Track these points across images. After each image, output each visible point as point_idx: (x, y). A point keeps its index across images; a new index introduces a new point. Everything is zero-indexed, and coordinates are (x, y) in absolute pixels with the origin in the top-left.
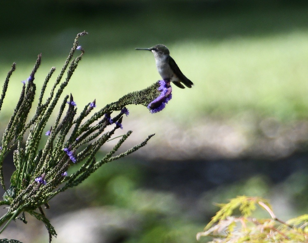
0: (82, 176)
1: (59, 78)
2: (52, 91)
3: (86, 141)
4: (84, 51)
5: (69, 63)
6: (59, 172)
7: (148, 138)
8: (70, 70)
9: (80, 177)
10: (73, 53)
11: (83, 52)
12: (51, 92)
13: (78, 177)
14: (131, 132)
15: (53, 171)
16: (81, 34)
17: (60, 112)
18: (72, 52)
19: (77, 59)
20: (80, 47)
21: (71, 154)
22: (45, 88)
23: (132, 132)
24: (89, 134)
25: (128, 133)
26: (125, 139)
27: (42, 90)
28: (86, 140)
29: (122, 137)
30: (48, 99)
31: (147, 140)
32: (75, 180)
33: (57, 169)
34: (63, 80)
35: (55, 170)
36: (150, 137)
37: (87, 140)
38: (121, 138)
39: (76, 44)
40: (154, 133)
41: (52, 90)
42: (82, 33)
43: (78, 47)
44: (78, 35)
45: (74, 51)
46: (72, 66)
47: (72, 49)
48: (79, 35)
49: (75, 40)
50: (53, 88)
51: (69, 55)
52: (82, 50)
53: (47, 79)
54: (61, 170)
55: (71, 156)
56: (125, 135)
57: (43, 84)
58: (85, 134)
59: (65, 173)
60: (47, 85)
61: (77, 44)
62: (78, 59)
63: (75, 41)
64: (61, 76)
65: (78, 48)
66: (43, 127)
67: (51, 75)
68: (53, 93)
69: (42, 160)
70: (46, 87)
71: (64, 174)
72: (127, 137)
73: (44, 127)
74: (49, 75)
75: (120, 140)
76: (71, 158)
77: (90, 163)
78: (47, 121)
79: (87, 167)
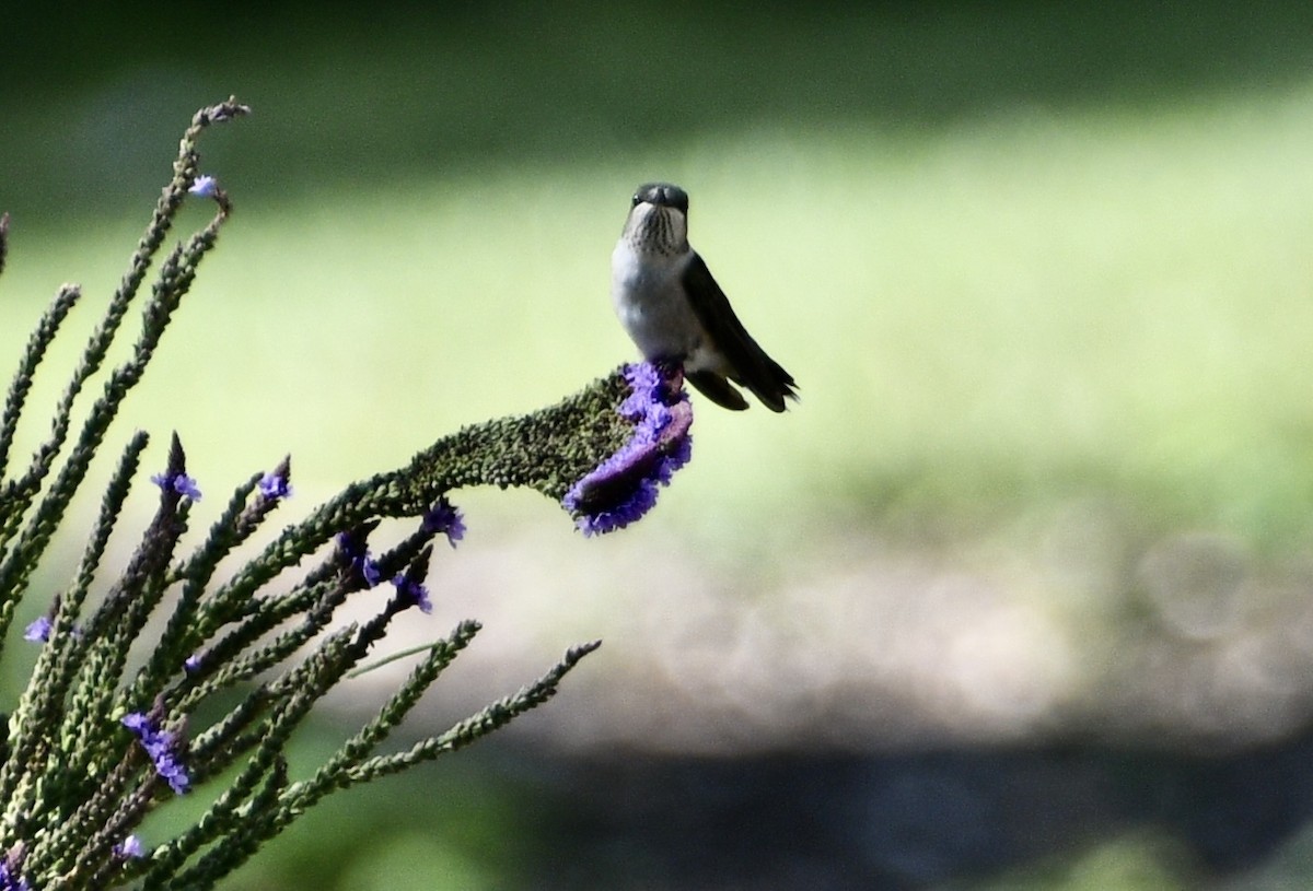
0: (215, 854)
1: (97, 343)
2: (63, 410)
3: (239, 672)
4: (230, 201)
5: (148, 262)
6: (101, 839)
7: (564, 663)
8: (158, 305)
9: (203, 862)
10: (171, 213)
11: (227, 208)
12: (57, 417)
13: (193, 861)
14: (472, 629)
15: (70, 831)
16: (213, 112)
17: (103, 521)
18: (167, 206)
19: (194, 246)
20: (209, 179)
21: (162, 748)
22: (26, 393)
23: (480, 628)
24: (256, 638)
25: (459, 631)
26: (445, 665)
27: (9, 403)
28: (236, 670)
29: (429, 652)
30: (39, 453)
31: (561, 671)
32: (179, 873)
33: (87, 820)
34: (120, 354)
35: (79, 826)
36: (573, 659)
37: (246, 667)
38: (422, 658)
39: (187, 168)
40: (597, 640)
41: (59, 407)
42: (217, 109)
43: (196, 180)
44: (197, 117)
45: (175, 202)
46: (168, 280)
47: (167, 192)
48: (204, 119)
49: (184, 143)
50: (68, 393)
51: (153, 225)
52: (218, 199)
53: (34, 348)
54: (107, 828)
55: (162, 758)
56: (444, 645)
57: (17, 373)
58: (232, 634)
59: (129, 841)
60: (33, 379)
61: (192, 165)
62: (199, 246)
63: (182, 152)
64: (109, 331)
65: (200, 184)
66: (11, 597)
67: (54, 327)
68: (65, 421)
69: (12, 775)
70: (30, 390)
71: (124, 845)
72: (454, 656)
73: (18, 599)
74: (47, 328)
75: (418, 670)
76: (163, 769)
77: (260, 788)
78: (34, 566)
79: (243, 810)
